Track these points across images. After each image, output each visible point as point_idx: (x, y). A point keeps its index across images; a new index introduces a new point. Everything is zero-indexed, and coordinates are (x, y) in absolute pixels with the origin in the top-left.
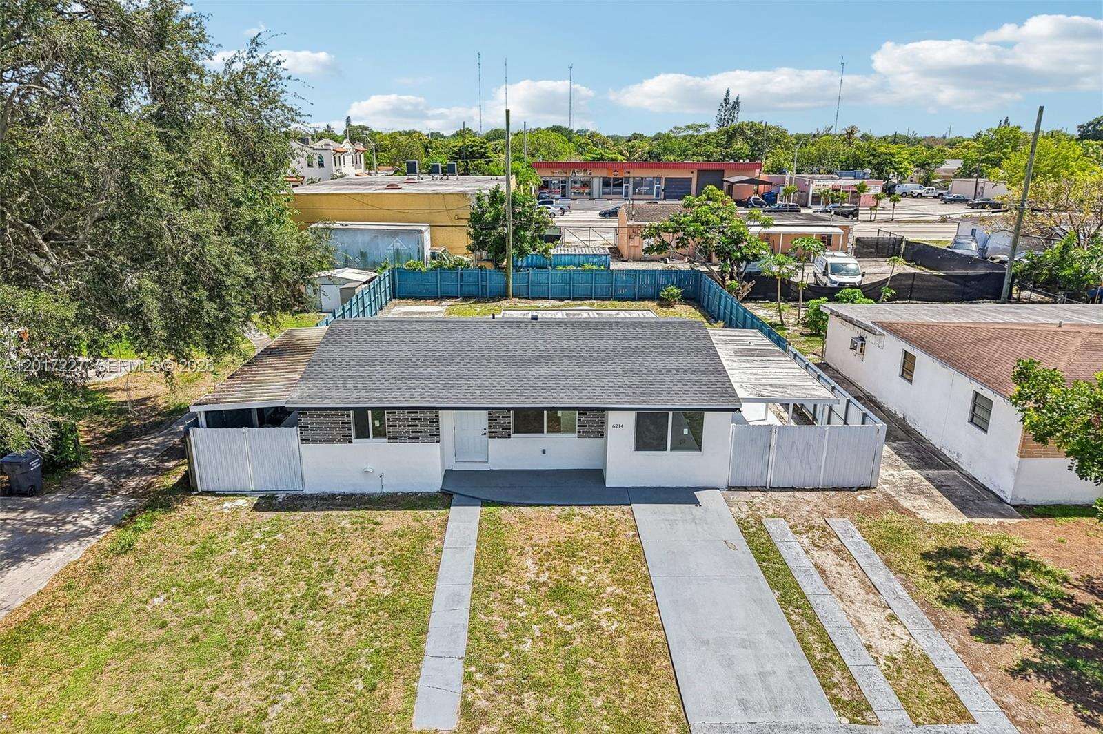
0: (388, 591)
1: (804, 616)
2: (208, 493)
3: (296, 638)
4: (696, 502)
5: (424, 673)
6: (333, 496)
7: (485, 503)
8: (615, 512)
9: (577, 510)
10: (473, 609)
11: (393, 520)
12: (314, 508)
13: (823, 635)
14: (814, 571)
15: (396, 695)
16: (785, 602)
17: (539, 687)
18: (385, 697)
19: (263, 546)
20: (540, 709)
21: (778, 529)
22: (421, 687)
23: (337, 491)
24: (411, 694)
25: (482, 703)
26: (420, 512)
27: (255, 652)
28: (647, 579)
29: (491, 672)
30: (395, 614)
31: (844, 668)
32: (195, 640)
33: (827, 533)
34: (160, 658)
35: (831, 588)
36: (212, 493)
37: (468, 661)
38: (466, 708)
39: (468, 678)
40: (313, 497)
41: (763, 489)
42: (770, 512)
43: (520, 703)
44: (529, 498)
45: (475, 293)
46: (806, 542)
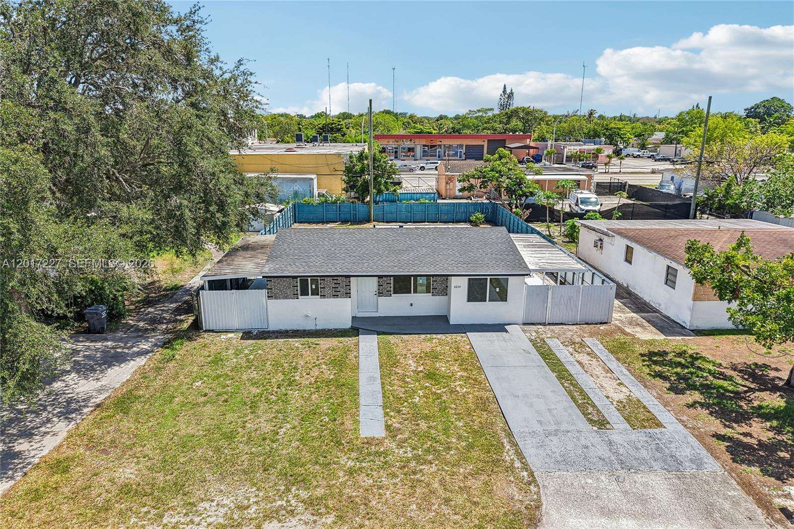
0: (332, 377)
1: (571, 384)
2: (209, 331)
3: (285, 399)
4: (506, 331)
5: (361, 413)
6: (287, 331)
7: (379, 334)
8: (458, 337)
9: (434, 336)
10: (383, 384)
11: (325, 343)
12: (277, 338)
13: (582, 392)
14: (576, 363)
15: (348, 424)
16: (560, 378)
17: (426, 418)
18: (343, 424)
19: (252, 357)
20: (429, 427)
21: (554, 344)
22: (361, 419)
23: (289, 329)
24: (357, 422)
25: (397, 425)
26: (341, 339)
27: (262, 406)
28: (480, 368)
29: (399, 412)
30: (337, 387)
31: (594, 406)
32: (226, 401)
33: (582, 345)
34: (209, 409)
35: (586, 372)
36: (213, 331)
37: (385, 407)
38: (388, 427)
39: (386, 414)
40: (274, 332)
41: (544, 324)
42: (549, 336)
43: (418, 425)
44: (405, 330)
45: (349, 219)
46: (571, 350)
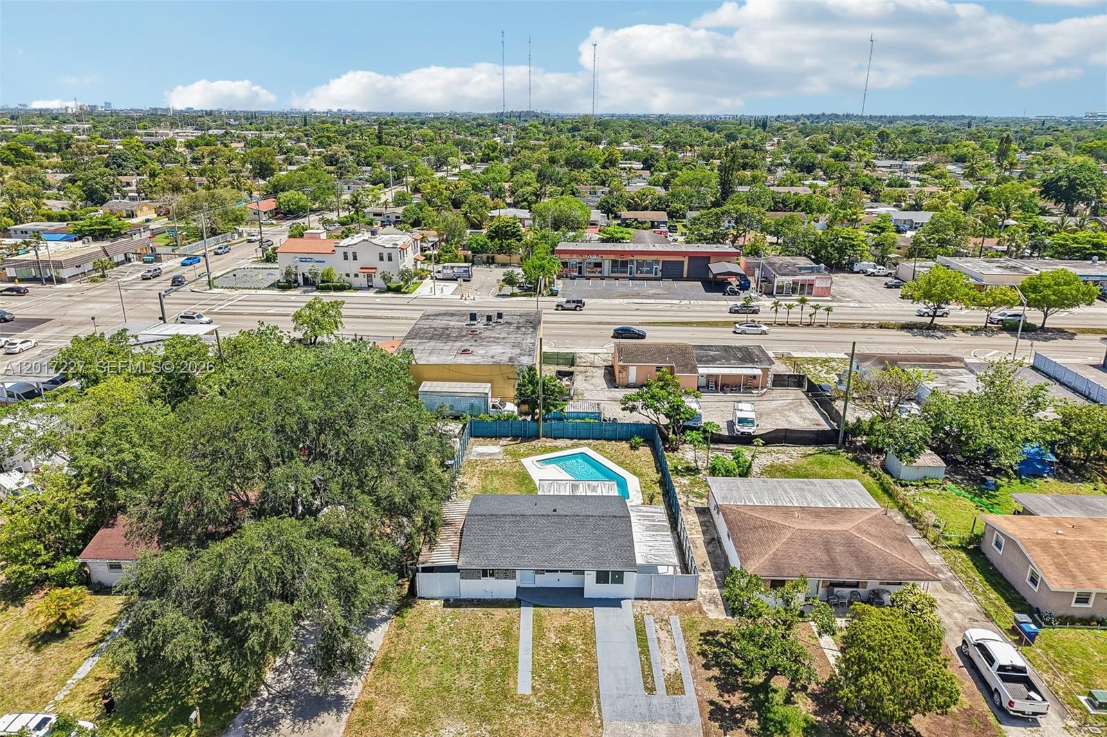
0: (503, 646)
1: (646, 658)
2: (423, 598)
3: (475, 663)
4: (621, 607)
5: (519, 677)
6: (473, 600)
7: (535, 606)
8: (586, 611)
9: (571, 610)
10: (533, 654)
11: (500, 613)
12: (466, 607)
13: (650, 665)
14: (656, 640)
15: (511, 683)
16: (641, 653)
17: (555, 681)
18: (508, 684)
19: (452, 625)
20: (556, 688)
21: (649, 620)
22: (518, 681)
23: (474, 597)
24: (516, 683)
25: (538, 686)
26: (509, 609)
28: (595, 643)
29: (540, 676)
30: (506, 655)
33: (667, 622)
35: (660, 647)
37: (533, 673)
38: (533, 687)
39: (533, 678)
40: (465, 600)
41: (649, 599)
42: (649, 612)
43: (550, 686)
44: (552, 604)
45: (519, 434)
46: (658, 627)
